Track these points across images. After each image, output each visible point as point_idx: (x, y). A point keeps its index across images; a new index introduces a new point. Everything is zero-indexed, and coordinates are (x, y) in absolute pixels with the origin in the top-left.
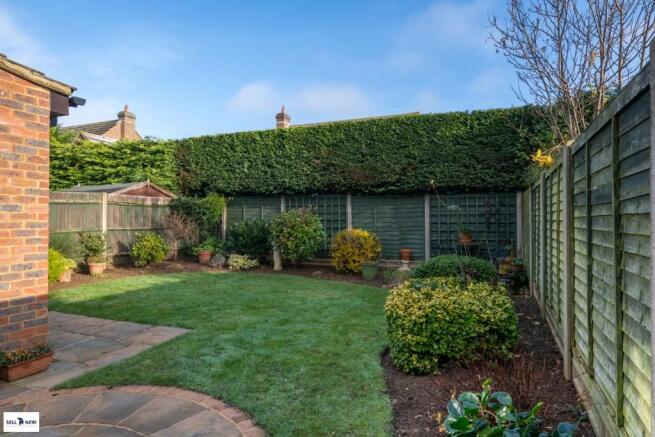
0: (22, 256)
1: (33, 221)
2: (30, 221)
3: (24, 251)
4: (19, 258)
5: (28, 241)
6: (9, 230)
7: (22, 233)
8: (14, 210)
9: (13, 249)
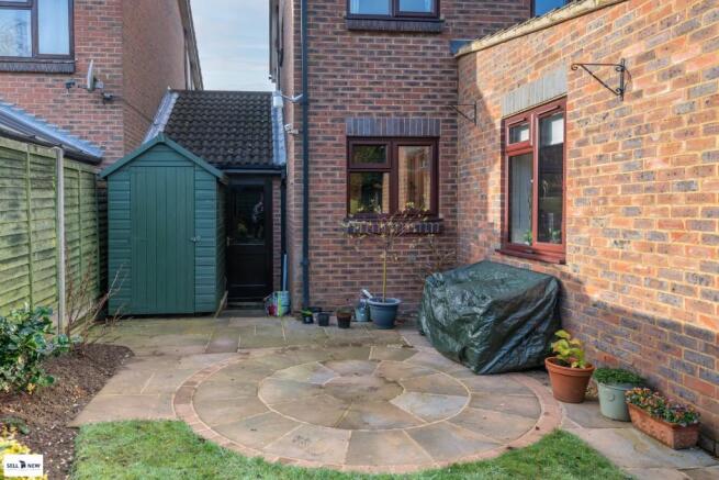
0: (698, 261)
1: (712, 205)
2: (707, 205)
3: (699, 254)
4: (694, 264)
5: (705, 239)
6: (684, 220)
7: (698, 225)
8: (689, 189)
9: (688, 248)
